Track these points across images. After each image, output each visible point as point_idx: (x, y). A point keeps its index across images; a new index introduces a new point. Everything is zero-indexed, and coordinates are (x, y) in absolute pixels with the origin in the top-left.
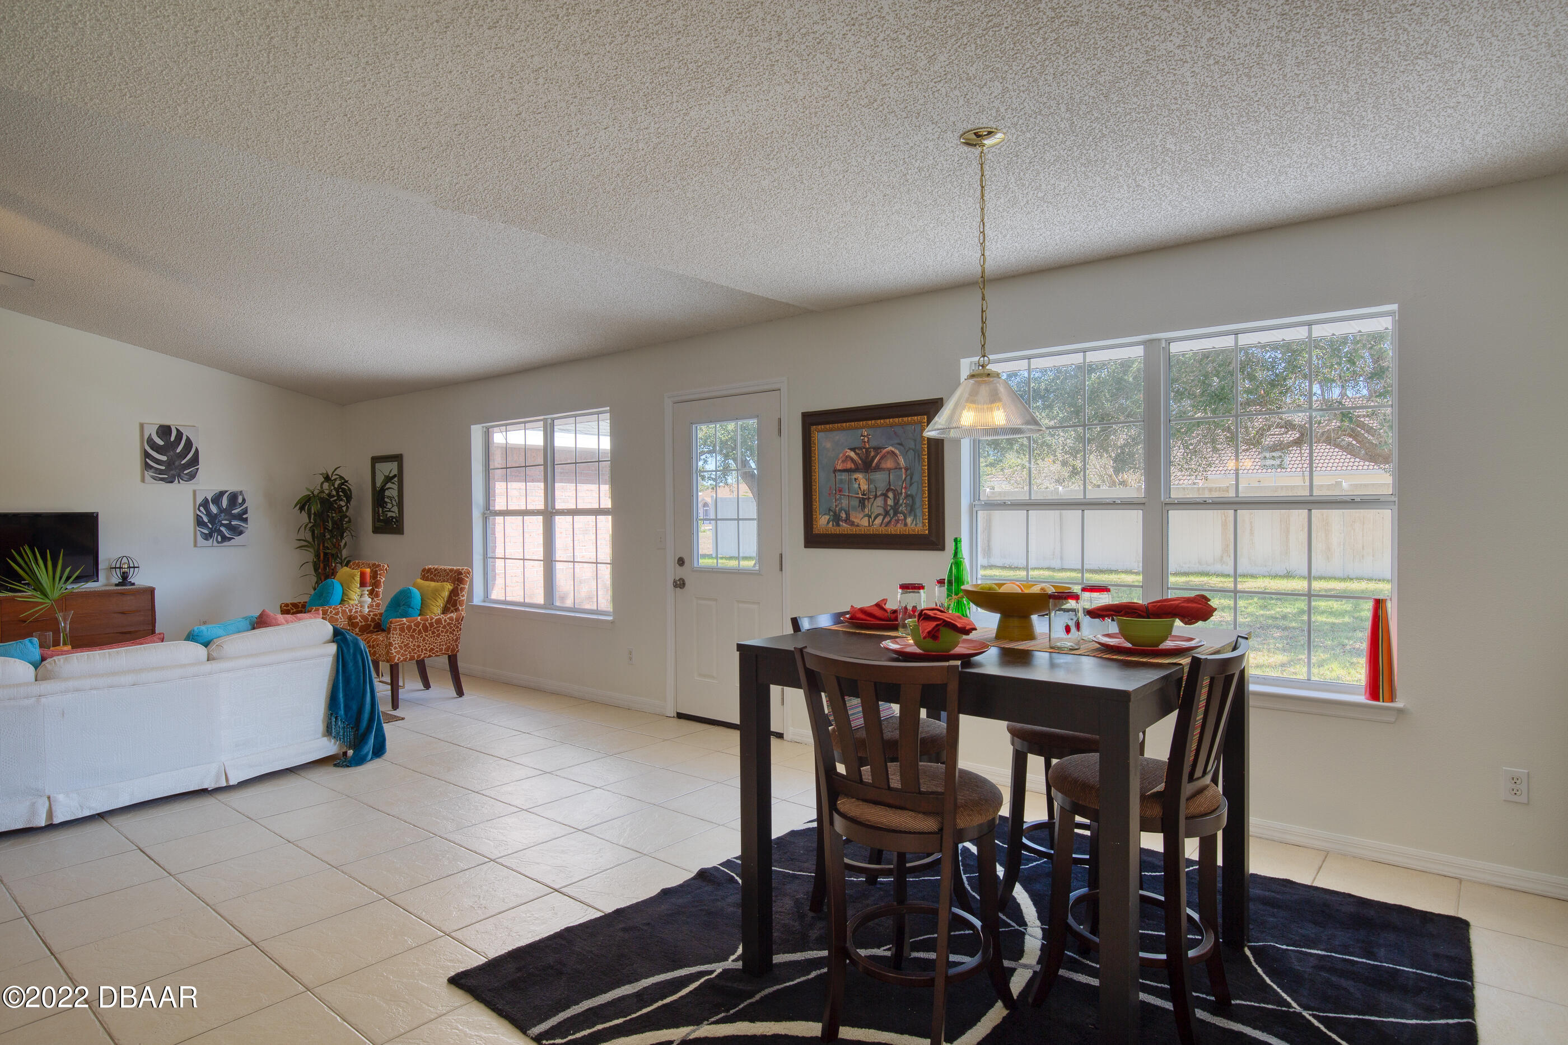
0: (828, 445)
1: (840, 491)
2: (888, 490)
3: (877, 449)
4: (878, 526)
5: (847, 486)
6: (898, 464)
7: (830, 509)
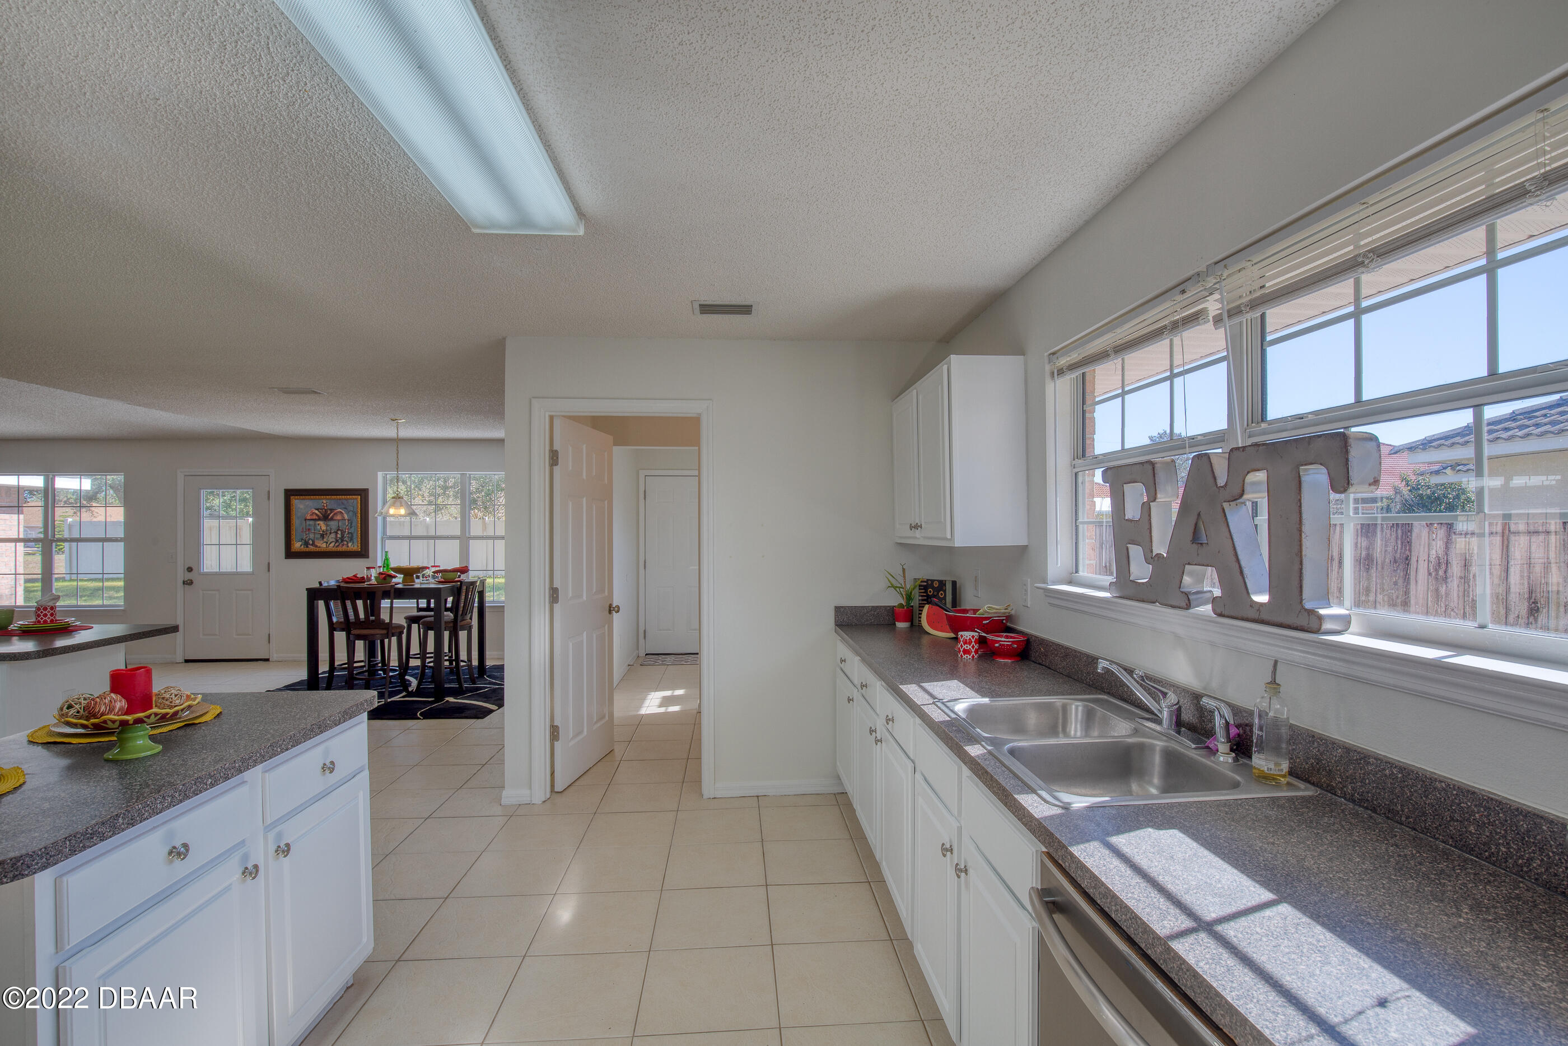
0: (302, 506)
1: (309, 530)
2: (338, 530)
3: (332, 510)
4: (332, 547)
5: (313, 527)
6: (343, 518)
7: (302, 540)
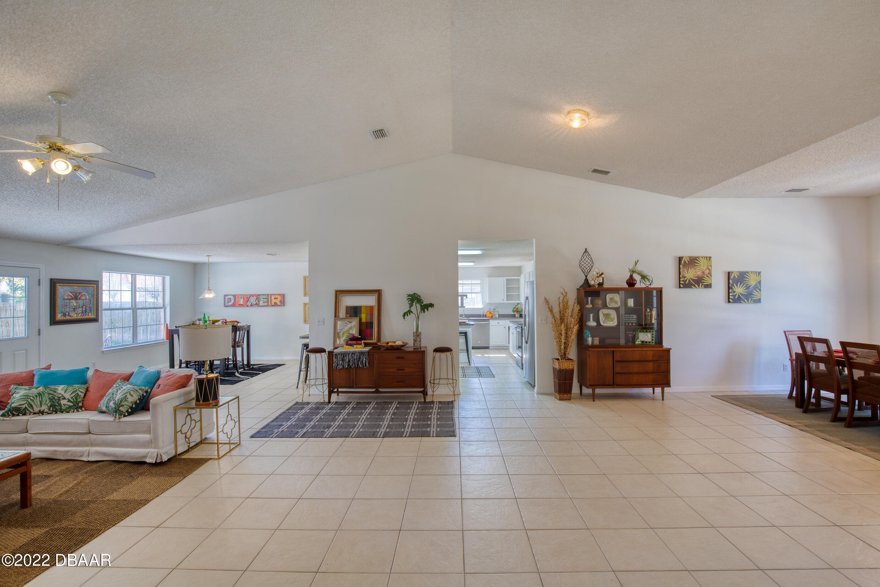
0: (62, 290)
1: (66, 306)
2: (83, 305)
3: (80, 293)
4: (80, 317)
5: (68, 304)
6: (86, 298)
7: (62, 312)
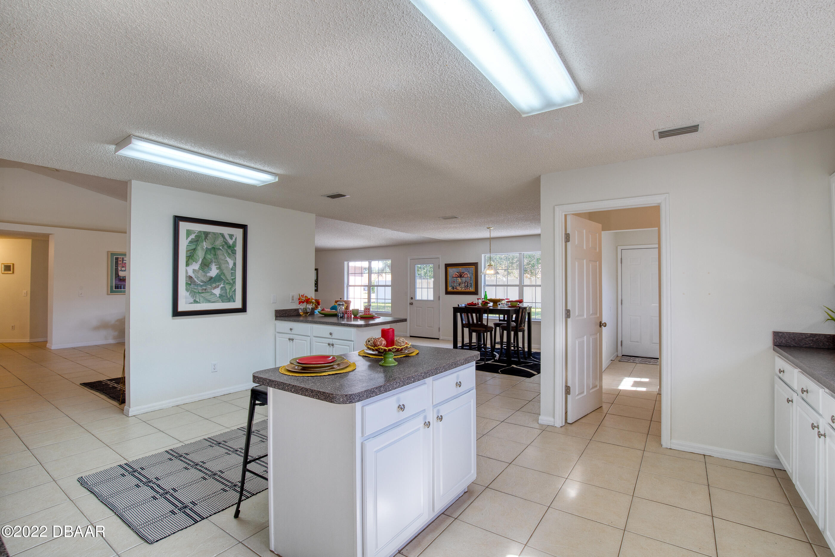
0: (451, 271)
1: (454, 282)
2: (466, 282)
3: (463, 273)
4: (463, 290)
5: (456, 281)
6: (468, 276)
7: (452, 286)
